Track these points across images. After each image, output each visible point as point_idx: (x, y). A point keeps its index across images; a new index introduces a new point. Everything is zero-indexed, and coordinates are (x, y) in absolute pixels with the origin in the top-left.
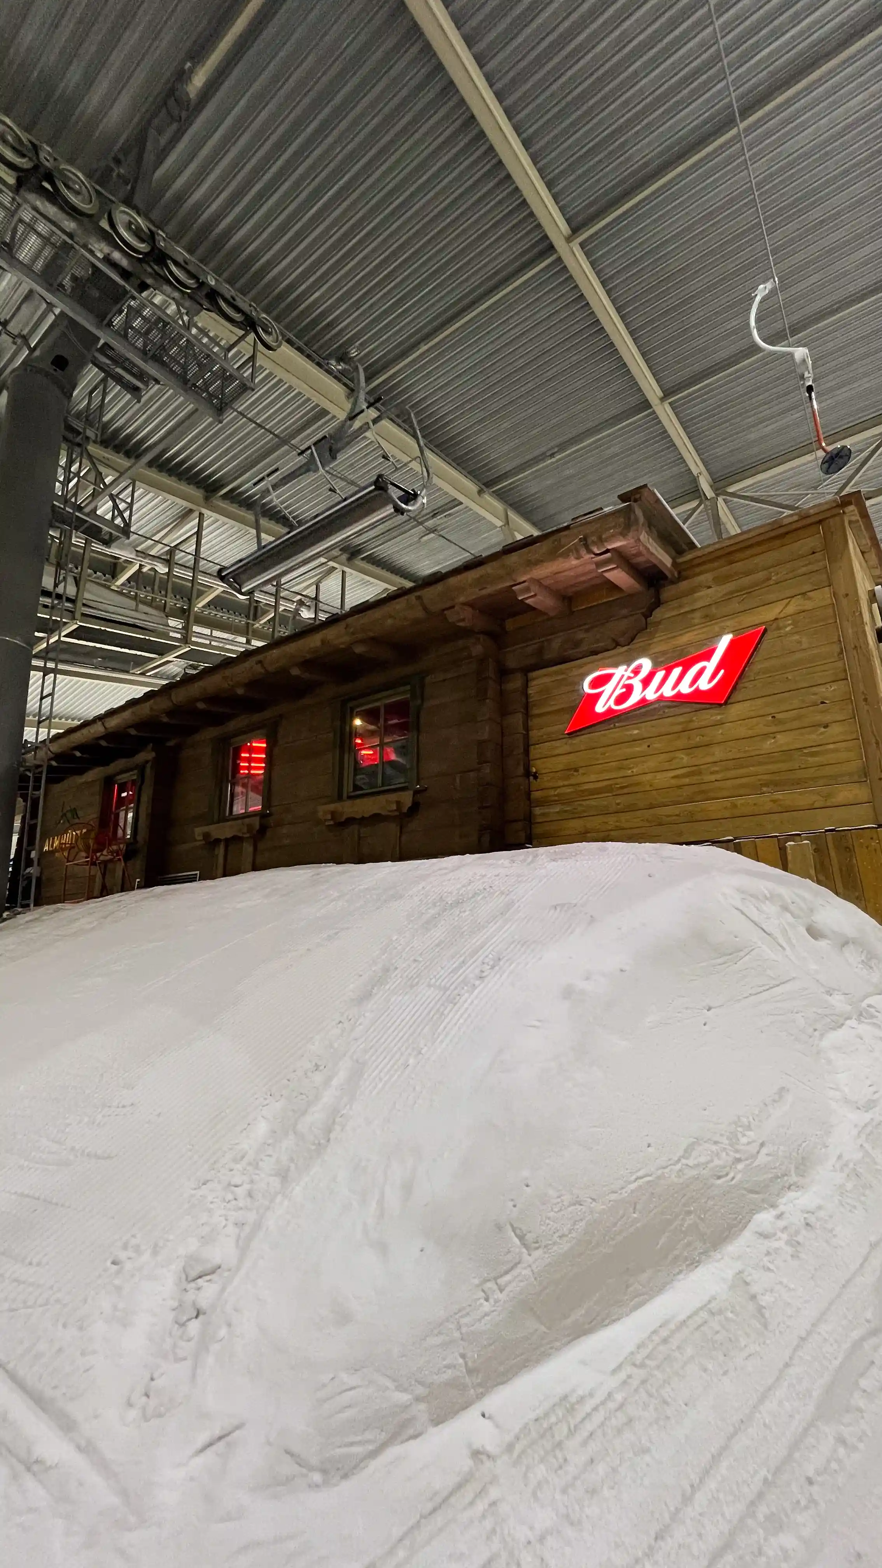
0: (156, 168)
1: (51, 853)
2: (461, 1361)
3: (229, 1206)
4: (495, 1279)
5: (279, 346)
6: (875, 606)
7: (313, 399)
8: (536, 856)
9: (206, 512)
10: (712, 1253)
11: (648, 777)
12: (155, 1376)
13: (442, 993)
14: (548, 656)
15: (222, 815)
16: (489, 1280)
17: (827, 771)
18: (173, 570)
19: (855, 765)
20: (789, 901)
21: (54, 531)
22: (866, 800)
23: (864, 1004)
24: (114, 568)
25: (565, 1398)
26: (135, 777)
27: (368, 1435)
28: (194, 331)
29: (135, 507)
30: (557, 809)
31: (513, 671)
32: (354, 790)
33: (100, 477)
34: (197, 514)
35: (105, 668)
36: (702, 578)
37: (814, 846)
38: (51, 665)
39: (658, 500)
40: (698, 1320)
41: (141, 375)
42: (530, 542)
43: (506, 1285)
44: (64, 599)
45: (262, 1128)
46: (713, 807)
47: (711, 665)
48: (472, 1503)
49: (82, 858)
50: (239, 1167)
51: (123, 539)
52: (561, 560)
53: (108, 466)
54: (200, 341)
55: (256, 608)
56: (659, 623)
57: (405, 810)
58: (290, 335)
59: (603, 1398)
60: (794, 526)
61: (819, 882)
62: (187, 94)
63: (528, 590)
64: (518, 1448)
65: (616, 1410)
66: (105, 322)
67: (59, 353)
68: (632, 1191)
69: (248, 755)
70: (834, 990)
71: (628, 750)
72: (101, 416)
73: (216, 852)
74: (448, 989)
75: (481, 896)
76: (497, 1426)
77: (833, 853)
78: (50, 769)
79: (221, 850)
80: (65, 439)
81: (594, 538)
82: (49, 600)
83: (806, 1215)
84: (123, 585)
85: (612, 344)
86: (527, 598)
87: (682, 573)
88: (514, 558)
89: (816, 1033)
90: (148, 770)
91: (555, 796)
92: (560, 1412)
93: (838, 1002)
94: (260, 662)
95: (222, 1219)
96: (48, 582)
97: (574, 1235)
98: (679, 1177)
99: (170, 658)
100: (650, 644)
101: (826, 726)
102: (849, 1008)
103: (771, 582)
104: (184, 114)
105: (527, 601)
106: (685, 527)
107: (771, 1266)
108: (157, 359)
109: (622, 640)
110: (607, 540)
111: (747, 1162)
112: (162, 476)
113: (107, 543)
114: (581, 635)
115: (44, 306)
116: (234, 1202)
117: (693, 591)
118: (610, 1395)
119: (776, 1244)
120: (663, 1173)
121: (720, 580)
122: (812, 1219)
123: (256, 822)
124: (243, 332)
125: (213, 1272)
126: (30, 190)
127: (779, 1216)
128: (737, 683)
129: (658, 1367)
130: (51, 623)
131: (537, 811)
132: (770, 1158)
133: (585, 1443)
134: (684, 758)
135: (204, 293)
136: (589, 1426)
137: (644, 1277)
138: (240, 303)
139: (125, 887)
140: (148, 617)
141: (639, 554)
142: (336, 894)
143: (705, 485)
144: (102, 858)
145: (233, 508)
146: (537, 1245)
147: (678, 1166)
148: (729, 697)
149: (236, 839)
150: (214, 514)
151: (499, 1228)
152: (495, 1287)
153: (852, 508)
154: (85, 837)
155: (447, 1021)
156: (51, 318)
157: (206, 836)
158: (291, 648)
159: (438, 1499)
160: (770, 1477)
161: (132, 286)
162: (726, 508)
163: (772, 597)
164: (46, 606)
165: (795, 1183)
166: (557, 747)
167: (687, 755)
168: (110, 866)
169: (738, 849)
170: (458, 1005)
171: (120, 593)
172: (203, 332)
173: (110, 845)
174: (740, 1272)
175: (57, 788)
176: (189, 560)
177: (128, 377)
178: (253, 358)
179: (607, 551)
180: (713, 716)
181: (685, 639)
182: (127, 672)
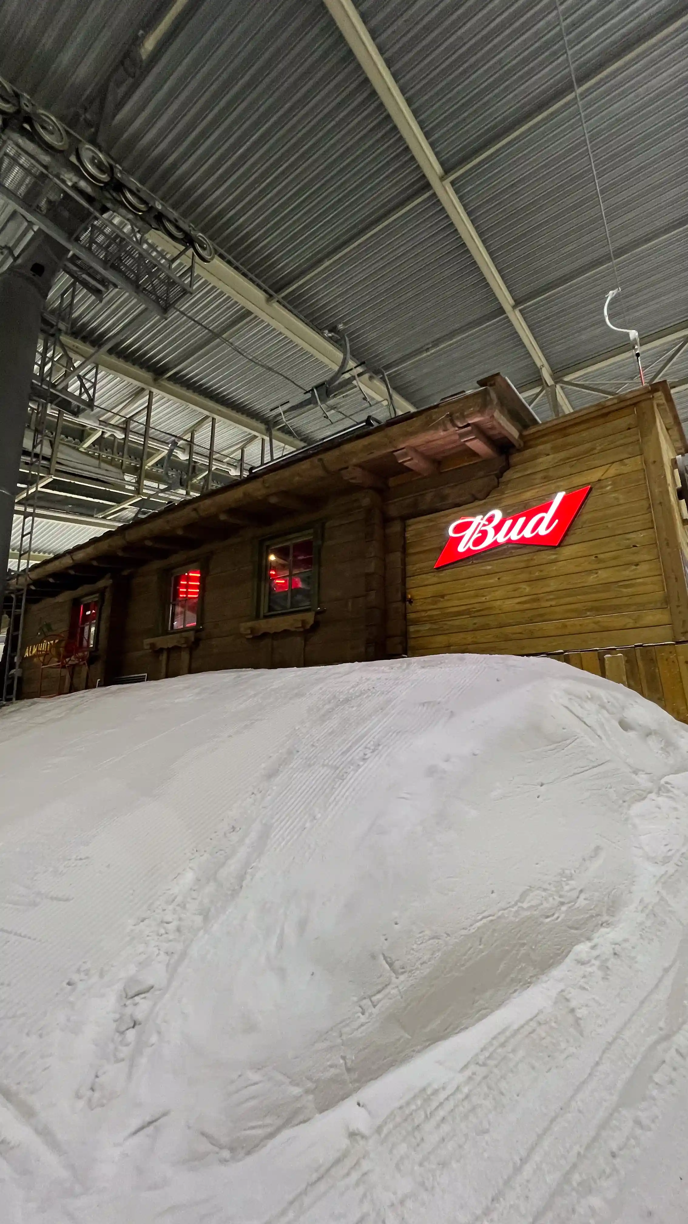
0: (114, 116)
1: (31, 658)
2: (342, 1061)
3: (160, 938)
4: (370, 997)
5: (212, 259)
6: (676, 471)
7: (240, 302)
8: (409, 664)
9: (155, 391)
10: (540, 976)
11: (498, 603)
12: (99, 1074)
13: (332, 772)
14: (423, 507)
15: (166, 631)
16: (365, 998)
17: (638, 599)
18: (128, 437)
19: (659, 595)
20: (606, 701)
21: (33, 404)
22: (667, 622)
23: (662, 782)
24: (82, 434)
25: (424, 1090)
26: (96, 599)
27: (268, 1121)
28: (145, 246)
29: (98, 386)
30: (428, 626)
31: (393, 519)
32: (269, 610)
33: (70, 361)
34: (147, 392)
35: (75, 513)
36: (541, 447)
37: (626, 659)
38: (30, 510)
39: (509, 385)
40: (528, 1029)
41: (103, 281)
42: (408, 417)
43: (379, 1001)
44: (41, 457)
45: (189, 877)
46: (549, 627)
47: (548, 516)
48: (348, 1174)
49: (55, 662)
50: (171, 907)
51: (88, 411)
52: (432, 432)
53: (77, 353)
54: (150, 254)
55: (194, 467)
56: (509, 481)
57: (308, 627)
58: (222, 251)
59: (453, 1091)
60: (615, 407)
61: (629, 686)
62: (140, 56)
63: (406, 455)
64: (385, 1131)
65: (463, 1100)
66: (75, 236)
67: (38, 262)
68: (479, 928)
69: (185, 583)
70: (640, 770)
71: (482, 582)
72: (71, 313)
73: (160, 658)
74: (338, 768)
75: (366, 695)
76: (370, 1113)
77: (640, 663)
78: (29, 591)
79: (164, 657)
80: (42, 331)
81: (458, 414)
82: (29, 459)
83: (613, 946)
84: (89, 447)
85: (475, 263)
86: (406, 461)
87: (527, 443)
88: (395, 429)
89: (625, 804)
90: (107, 595)
91: (425, 617)
92: (419, 1102)
93: (642, 780)
94: (195, 510)
95: (156, 949)
96: (27, 444)
97: (433, 962)
98: (516, 917)
99: (126, 506)
100: (500, 499)
101: (637, 565)
102: (650, 785)
103: (596, 451)
104: (138, 72)
105: (405, 464)
106: (530, 408)
107: (587, 987)
108: (115, 268)
109: (478, 495)
110: (468, 416)
111: (570, 905)
112: (119, 362)
113: (76, 414)
114: (447, 491)
115: (26, 224)
116: (166, 936)
117: (535, 457)
118: (458, 1088)
119: (589, 969)
120: (503, 914)
121: (556, 449)
122: (618, 948)
123: (191, 635)
124: (184, 248)
125: (147, 991)
126: (14, 130)
127: (593, 947)
128: (568, 530)
129: (496, 1066)
130: (30, 476)
131: (412, 629)
132: (587, 902)
133: (438, 1126)
134: (526, 589)
135: (152, 215)
136: (441, 1113)
137: (488, 994)
138: (181, 224)
139: (89, 685)
140: (110, 473)
141: (493, 428)
142: (253, 693)
143: (546, 374)
144: (70, 663)
145: (177, 388)
146: (403, 970)
147: (515, 908)
148: (561, 541)
149: (176, 649)
150: (161, 392)
151: (373, 957)
152: (370, 1003)
153: (659, 394)
154: (56, 646)
155: (337, 793)
156: (30, 234)
157: (153, 645)
158: (220, 499)
159: (323, 1169)
160: (582, 1152)
161: (95, 209)
162: (562, 394)
163: (597, 462)
164: (27, 463)
165: (606, 922)
166: (428, 579)
167: (529, 586)
168: (77, 669)
169: (567, 660)
170: (345, 781)
171: (87, 454)
172: (153, 247)
173: (77, 652)
174: (562, 991)
175: (35, 607)
176: (142, 428)
177: (93, 282)
178: (191, 269)
179: (468, 425)
180: (547, 556)
181: (528, 495)
182: (92, 516)
